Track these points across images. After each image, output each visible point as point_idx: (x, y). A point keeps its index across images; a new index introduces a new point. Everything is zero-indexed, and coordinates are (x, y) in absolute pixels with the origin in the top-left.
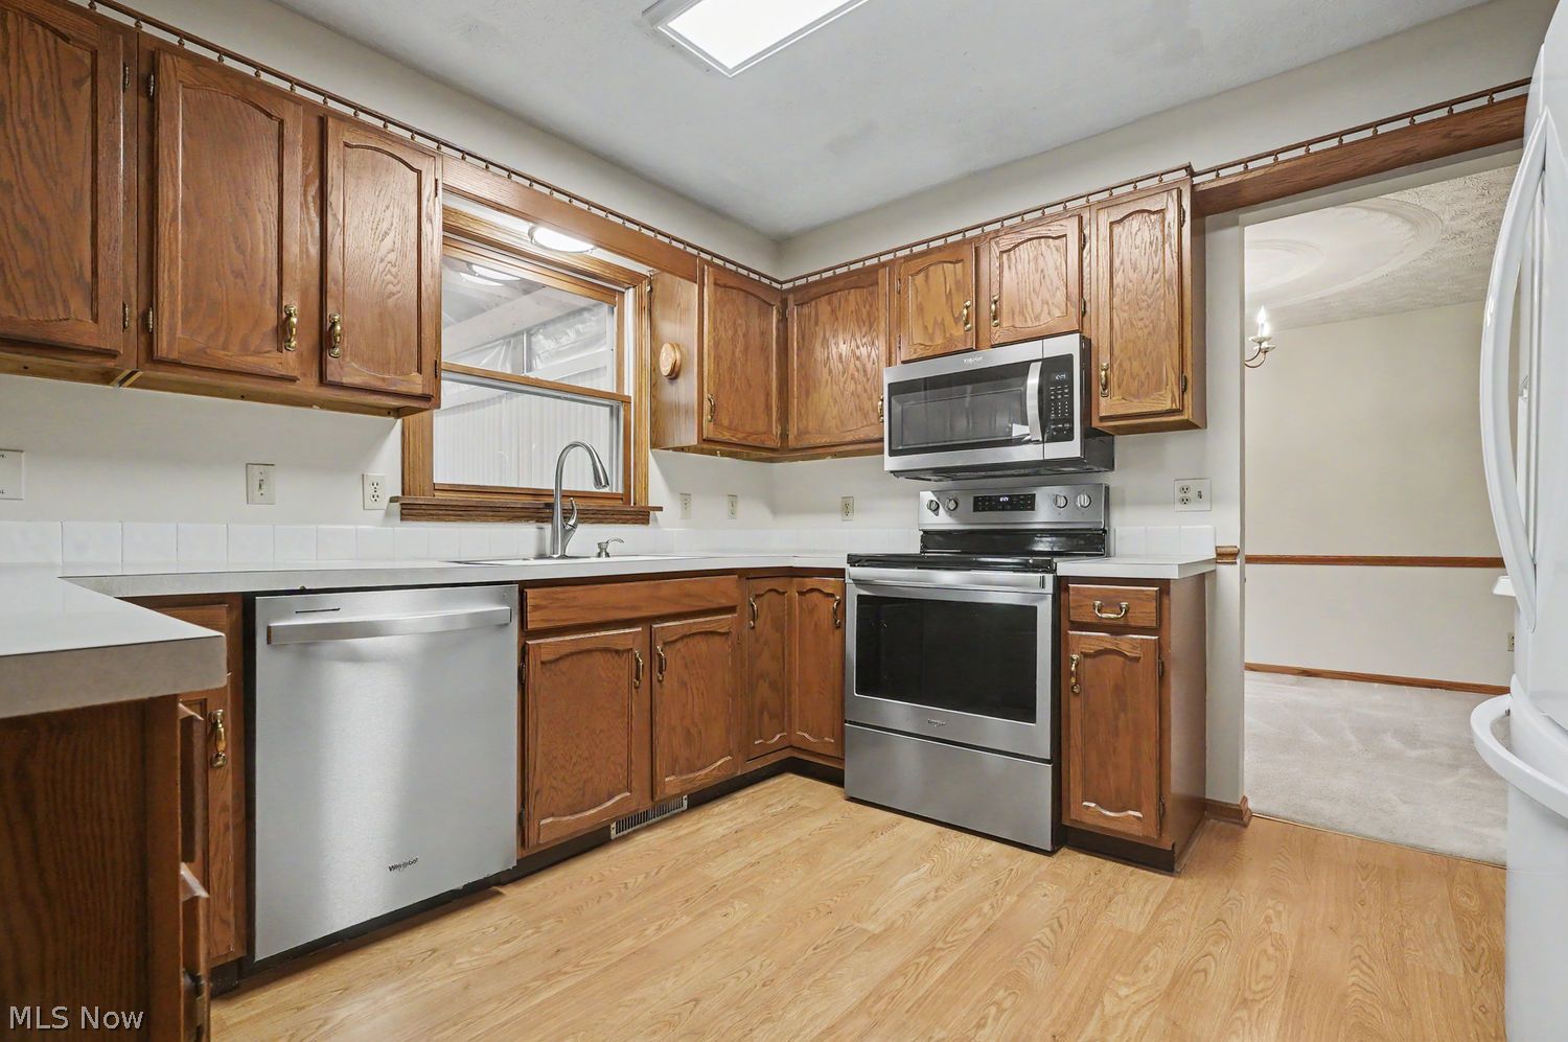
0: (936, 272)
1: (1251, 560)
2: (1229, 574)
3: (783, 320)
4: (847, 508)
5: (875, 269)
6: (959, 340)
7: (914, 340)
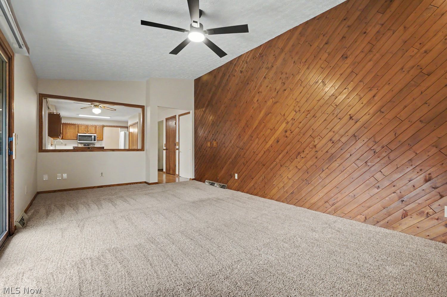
0: (83, 127)
6: (85, 132)
7: (80, 131)
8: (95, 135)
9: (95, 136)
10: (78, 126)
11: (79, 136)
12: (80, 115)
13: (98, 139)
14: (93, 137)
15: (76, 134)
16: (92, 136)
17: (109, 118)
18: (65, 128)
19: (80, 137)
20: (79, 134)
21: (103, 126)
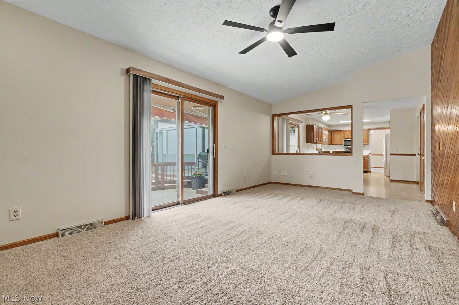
0: (348, 132)
1: (372, 155)
2: (370, 155)
3: (332, 133)
5: (342, 130)
10: (344, 131)
11: (345, 141)
15: (342, 140)
17: (369, 120)
18: (333, 134)
21: (369, 130)
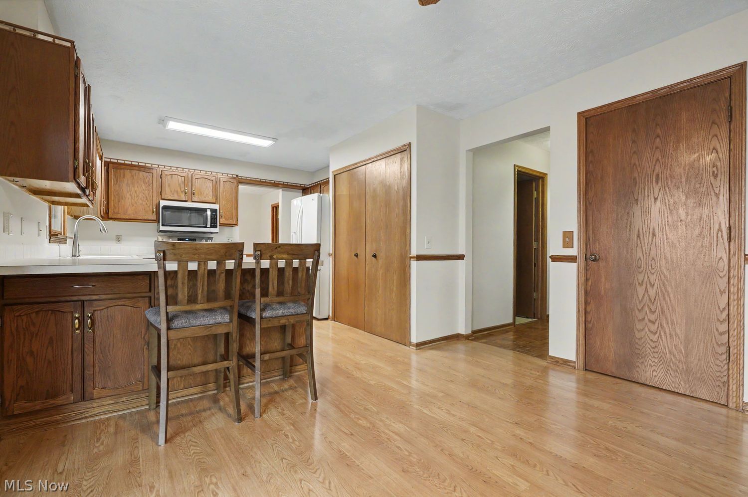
0: (175, 177)
3: (108, 173)
4: (118, 239)
5: (151, 168)
6: (183, 197)
7: (167, 193)
8: (216, 207)
9: (214, 211)
10: (160, 174)
11: (165, 208)
12: (172, 125)
13: (223, 221)
14: (209, 213)
15: (155, 203)
16: (205, 210)
18: (116, 178)
19: (168, 213)
20: (163, 203)
21: (241, 181)
